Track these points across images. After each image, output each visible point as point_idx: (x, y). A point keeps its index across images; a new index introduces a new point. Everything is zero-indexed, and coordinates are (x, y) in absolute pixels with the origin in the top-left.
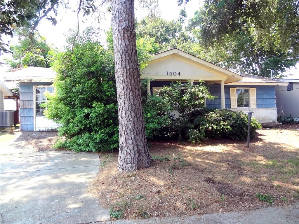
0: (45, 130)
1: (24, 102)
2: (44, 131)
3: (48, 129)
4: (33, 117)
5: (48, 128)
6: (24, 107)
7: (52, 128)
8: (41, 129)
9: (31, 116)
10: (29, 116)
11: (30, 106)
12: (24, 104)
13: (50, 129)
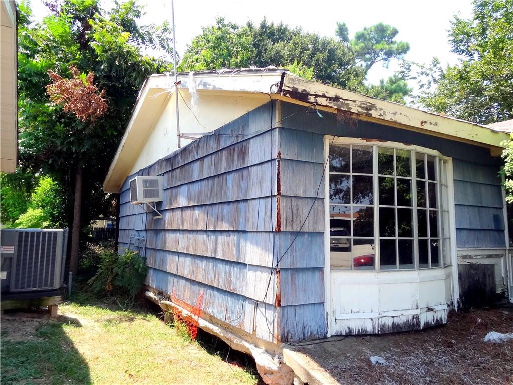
0: (369, 329)
1: (294, 204)
2: (366, 335)
3: (384, 325)
4: (321, 269)
5: (384, 320)
6: (296, 228)
7: (397, 321)
8: (356, 326)
9: (314, 269)
10: (308, 269)
11: (315, 222)
12: (294, 212)
13: (390, 324)
